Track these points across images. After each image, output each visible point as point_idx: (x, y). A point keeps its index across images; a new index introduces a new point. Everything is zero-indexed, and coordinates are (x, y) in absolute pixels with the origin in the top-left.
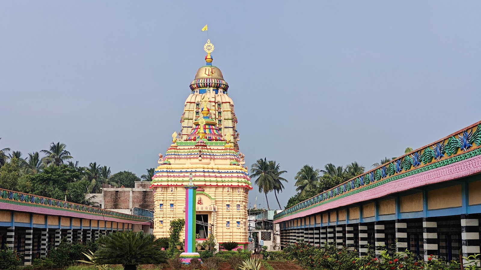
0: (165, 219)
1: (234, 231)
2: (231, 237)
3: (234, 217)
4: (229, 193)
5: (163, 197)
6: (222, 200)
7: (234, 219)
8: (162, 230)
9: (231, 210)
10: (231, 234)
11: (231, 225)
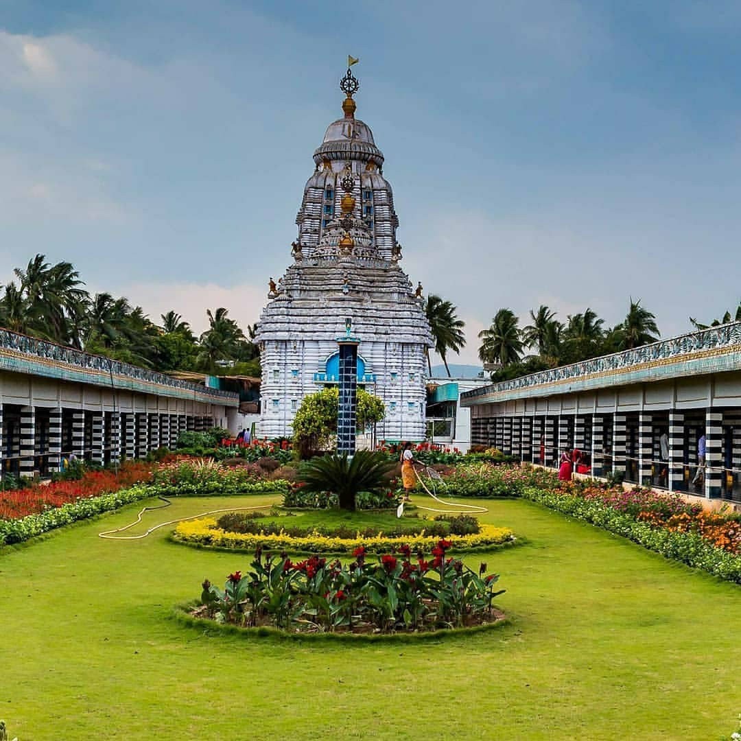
0: (283, 396)
1: (404, 419)
2: (399, 429)
3: (404, 394)
4: (396, 352)
5: (279, 358)
6: (383, 364)
7: (404, 399)
8: (277, 416)
9: (398, 383)
10: (399, 424)
11: (398, 409)
